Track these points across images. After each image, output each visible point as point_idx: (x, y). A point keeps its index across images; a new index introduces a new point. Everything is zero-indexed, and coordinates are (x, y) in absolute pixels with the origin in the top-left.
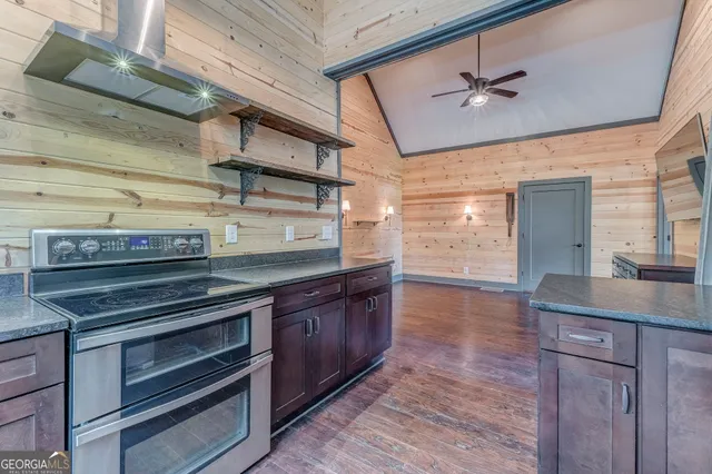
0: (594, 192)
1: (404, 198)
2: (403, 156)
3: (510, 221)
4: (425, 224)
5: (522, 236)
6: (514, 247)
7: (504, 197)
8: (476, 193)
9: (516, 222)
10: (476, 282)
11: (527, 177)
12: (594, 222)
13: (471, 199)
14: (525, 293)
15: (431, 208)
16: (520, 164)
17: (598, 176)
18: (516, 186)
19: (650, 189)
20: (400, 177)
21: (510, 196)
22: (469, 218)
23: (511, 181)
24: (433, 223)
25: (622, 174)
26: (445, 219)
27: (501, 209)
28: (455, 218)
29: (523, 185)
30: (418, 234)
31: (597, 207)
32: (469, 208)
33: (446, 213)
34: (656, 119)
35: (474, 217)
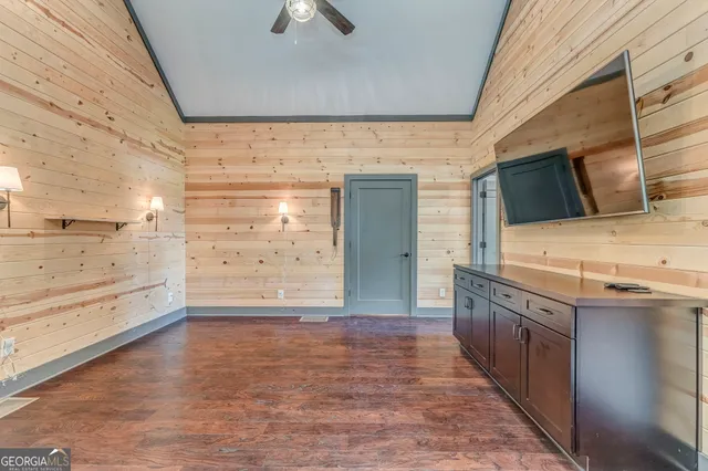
0: (420, 193)
1: (189, 187)
2: (186, 120)
3: (335, 225)
4: (221, 228)
5: (349, 245)
6: (340, 259)
7: (327, 193)
8: (294, 186)
9: (342, 228)
10: (294, 309)
11: (354, 170)
12: (420, 227)
13: (287, 194)
14: (353, 317)
15: (231, 205)
16: (345, 152)
17: (425, 175)
18: (342, 180)
19: (466, 193)
20: (180, 153)
21: (335, 191)
22: (285, 221)
23: (336, 173)
24: (234, 228)
25: (444, 174)
26: (251, 222)
27: (325, 209)
28: (267, 219)
29: (351, 180)
30: (211, 244)
31: (424, 210)
32: (285, 207)
33: (252, 212)
34: (470, 118)
35: (291, 219)
